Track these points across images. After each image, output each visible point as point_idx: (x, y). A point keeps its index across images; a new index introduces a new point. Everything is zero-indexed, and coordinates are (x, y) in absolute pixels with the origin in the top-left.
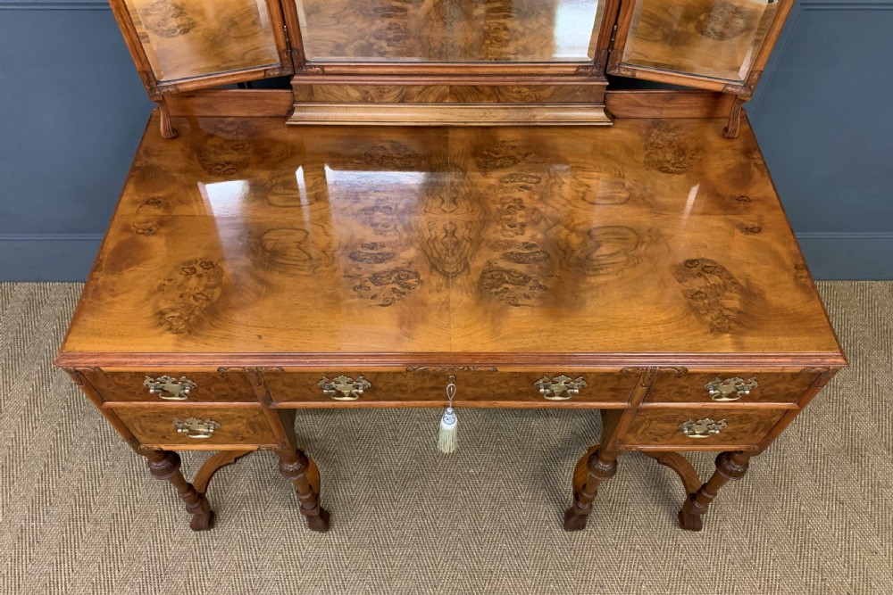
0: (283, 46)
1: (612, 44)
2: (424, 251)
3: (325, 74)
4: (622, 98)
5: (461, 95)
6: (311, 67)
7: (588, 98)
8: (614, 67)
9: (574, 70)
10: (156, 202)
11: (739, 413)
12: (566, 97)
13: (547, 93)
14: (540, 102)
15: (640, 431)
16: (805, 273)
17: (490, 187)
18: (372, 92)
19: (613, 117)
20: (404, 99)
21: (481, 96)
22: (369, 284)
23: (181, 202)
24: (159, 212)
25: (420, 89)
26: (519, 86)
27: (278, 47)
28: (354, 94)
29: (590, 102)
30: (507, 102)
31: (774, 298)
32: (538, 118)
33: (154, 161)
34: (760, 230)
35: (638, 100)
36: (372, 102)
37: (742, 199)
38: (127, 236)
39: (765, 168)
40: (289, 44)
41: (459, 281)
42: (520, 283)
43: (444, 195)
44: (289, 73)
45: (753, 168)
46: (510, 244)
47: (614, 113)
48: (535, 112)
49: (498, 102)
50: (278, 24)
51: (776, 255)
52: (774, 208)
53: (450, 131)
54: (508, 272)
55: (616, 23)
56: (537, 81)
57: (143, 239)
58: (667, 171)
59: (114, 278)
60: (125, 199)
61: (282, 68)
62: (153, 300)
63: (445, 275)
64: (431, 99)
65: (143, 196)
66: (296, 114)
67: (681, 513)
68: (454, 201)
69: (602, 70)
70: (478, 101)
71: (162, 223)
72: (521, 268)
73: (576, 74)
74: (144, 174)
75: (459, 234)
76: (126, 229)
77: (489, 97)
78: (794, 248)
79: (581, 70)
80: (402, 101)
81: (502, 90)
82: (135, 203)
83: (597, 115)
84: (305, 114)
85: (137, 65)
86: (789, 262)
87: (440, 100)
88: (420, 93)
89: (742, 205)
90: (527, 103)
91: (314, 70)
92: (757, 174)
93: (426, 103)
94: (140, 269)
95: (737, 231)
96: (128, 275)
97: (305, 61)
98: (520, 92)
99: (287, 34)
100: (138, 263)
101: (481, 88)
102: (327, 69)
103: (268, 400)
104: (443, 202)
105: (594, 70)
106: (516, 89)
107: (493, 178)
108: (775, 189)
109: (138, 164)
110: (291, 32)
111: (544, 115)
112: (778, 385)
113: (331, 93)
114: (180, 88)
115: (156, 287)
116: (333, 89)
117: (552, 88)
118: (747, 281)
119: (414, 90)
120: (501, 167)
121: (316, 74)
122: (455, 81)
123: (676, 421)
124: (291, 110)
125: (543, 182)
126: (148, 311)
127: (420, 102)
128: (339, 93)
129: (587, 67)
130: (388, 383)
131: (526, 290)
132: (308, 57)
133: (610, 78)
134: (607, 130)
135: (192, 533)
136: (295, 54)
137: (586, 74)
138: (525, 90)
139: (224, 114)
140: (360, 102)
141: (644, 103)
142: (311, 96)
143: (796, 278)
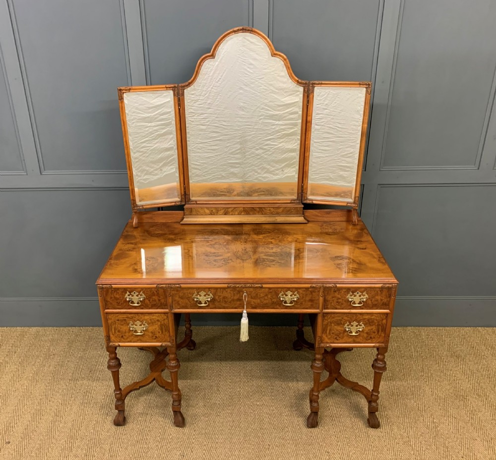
0: (183, 193)
1: (302, 190)
2: (234, 254)
3: (197, 204)
4: (310, 213)
5: (248, 211)
6: (192, 201)
7: (296, 212)
8: (305, 200)
9: (290, 201)
10: (132, 243)
11: (367, 317)
12: (288, 212)
13: (280, 210)
14: (278, 214)
15: (328, 332)
16: (383, 259)
17: (260, 239)
18: (214, 211)
19: (308, 221)
20: (226, 213)
21: (255, 212)
22: (213, 262)
23: (141, 243)
24: (133, 246)
25: (232, 209)
26: (269, 207)
27: (181, 193)
28: (207, 211)
29: (297, 214)
30: (265, 214)
31: (369, 265)
32: (278, 220)
33: (130, 233)
34: (365, 249)
35: (317, 213)
36: (214, 215)
37: (358, 241)
38: (121, 252)
39: (369, 234)
40: (185, 192)
41: (247, 261)
42: (271, 262)
43: (241, 241)
44: (183, 203)
45: (364, 234)
46: (267, 252)
47: (308, 219)
48: (277, 218)
49: (262, 214)
50: (182, 185)
51: (371, 255)
52: (372, 243)
53: (244, 225)
54: (267, 259)
55: (303, 183)
56: (277, 205)
57: (127, 252)
58: (329, 234)
59: (117, 261)
60: (119, 243)
61: (181, 201)
62: (132, 267)
63: (243, 260)
64: (236, 213)
65: (126, 242)
66: (185, 219)
67: (368, 420)
68: (246, 242)
69: (300, 201)
70: (254, 214)
71: (134, 248)
72: (271, 258)
73: (290, 203)
74: (126, 237)
75: (247, 250)
76: (120, 250)
77: (258, 212)
78: (379, 253)
79: (293, 201)
80: (225, 214)
81: (264, 209)
82: (123, 244)
83: (301, 219)
84: (188, 220)
85: (131, 197)
86: (376, 256)
87: (239, 214)
88: (232, 211)
89: (359, 243)
90: (273, 214)
91: (193, 203)
92: (365, 235)
93: (235, 215)
94: (127, 259)
95: (356, 249)
96: (123, 261)
97: (190, 199)
98: (270, 210)
99: (185, 189)
100: (126, 258)
101: (255, 208)
102: (198, 202)
103: (171, 308)
104: (241, 242)
105: (298, 201)
106: (268, 209)
107: (261, 236)
108: (372, 238)
109: (124, 234)
110: (186, 189)
111: (280, 219)
112: (377, 297)
113: (198, 211)
114: (144, 207)
115: (133, 263)
116: (200, 210)
117: (282, 208)
118: (360, 261)
119: (230, 210)
120: (264, 234)
121: (194, 204)
122: (245, 206)
123: (341, 324)
124: (183, 219)
125: (280, 237)
126: (131, 269)
127: (232, 215)
128: (202, 211)
129: (295, 200)
130: (220, 296)
131: (274, 263)
132: (191, 198)
133: (304, 204)
134: (305, 225)
135: (114, 427)
136: (187, 196)
137: (295, 203)
138: (272, 209)
139: (156, 221)
140: (209, 215)
141: (319, 215)
142: (191, 212)
143: (379, 260)
